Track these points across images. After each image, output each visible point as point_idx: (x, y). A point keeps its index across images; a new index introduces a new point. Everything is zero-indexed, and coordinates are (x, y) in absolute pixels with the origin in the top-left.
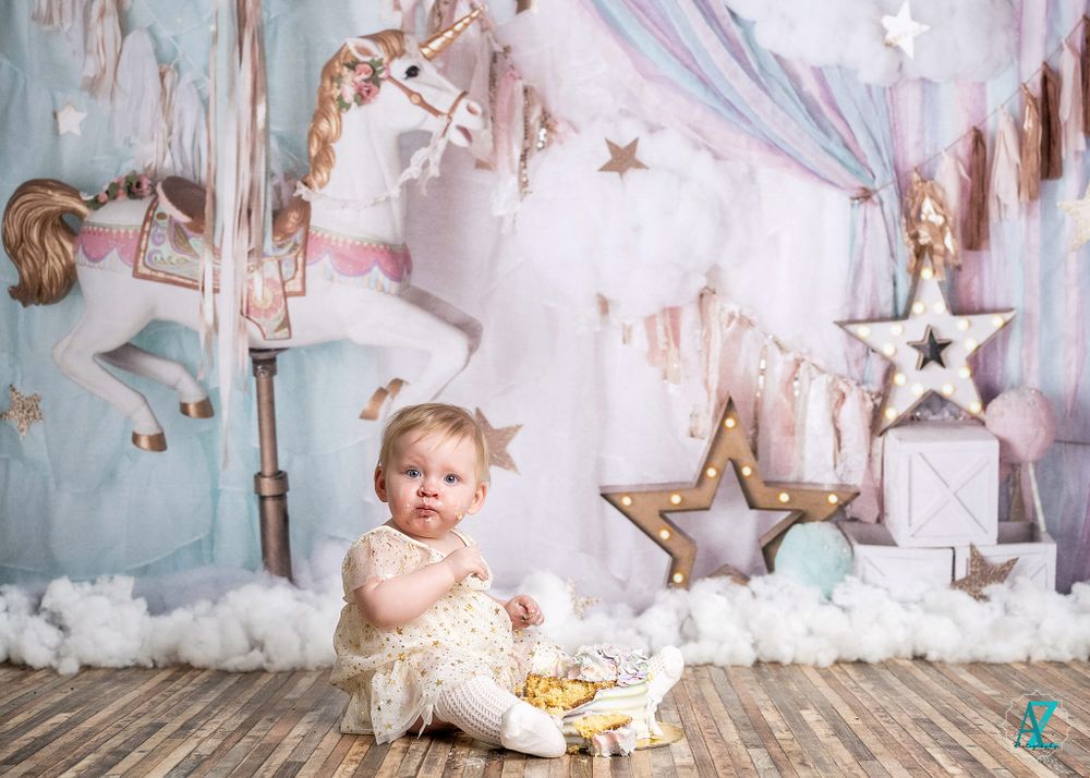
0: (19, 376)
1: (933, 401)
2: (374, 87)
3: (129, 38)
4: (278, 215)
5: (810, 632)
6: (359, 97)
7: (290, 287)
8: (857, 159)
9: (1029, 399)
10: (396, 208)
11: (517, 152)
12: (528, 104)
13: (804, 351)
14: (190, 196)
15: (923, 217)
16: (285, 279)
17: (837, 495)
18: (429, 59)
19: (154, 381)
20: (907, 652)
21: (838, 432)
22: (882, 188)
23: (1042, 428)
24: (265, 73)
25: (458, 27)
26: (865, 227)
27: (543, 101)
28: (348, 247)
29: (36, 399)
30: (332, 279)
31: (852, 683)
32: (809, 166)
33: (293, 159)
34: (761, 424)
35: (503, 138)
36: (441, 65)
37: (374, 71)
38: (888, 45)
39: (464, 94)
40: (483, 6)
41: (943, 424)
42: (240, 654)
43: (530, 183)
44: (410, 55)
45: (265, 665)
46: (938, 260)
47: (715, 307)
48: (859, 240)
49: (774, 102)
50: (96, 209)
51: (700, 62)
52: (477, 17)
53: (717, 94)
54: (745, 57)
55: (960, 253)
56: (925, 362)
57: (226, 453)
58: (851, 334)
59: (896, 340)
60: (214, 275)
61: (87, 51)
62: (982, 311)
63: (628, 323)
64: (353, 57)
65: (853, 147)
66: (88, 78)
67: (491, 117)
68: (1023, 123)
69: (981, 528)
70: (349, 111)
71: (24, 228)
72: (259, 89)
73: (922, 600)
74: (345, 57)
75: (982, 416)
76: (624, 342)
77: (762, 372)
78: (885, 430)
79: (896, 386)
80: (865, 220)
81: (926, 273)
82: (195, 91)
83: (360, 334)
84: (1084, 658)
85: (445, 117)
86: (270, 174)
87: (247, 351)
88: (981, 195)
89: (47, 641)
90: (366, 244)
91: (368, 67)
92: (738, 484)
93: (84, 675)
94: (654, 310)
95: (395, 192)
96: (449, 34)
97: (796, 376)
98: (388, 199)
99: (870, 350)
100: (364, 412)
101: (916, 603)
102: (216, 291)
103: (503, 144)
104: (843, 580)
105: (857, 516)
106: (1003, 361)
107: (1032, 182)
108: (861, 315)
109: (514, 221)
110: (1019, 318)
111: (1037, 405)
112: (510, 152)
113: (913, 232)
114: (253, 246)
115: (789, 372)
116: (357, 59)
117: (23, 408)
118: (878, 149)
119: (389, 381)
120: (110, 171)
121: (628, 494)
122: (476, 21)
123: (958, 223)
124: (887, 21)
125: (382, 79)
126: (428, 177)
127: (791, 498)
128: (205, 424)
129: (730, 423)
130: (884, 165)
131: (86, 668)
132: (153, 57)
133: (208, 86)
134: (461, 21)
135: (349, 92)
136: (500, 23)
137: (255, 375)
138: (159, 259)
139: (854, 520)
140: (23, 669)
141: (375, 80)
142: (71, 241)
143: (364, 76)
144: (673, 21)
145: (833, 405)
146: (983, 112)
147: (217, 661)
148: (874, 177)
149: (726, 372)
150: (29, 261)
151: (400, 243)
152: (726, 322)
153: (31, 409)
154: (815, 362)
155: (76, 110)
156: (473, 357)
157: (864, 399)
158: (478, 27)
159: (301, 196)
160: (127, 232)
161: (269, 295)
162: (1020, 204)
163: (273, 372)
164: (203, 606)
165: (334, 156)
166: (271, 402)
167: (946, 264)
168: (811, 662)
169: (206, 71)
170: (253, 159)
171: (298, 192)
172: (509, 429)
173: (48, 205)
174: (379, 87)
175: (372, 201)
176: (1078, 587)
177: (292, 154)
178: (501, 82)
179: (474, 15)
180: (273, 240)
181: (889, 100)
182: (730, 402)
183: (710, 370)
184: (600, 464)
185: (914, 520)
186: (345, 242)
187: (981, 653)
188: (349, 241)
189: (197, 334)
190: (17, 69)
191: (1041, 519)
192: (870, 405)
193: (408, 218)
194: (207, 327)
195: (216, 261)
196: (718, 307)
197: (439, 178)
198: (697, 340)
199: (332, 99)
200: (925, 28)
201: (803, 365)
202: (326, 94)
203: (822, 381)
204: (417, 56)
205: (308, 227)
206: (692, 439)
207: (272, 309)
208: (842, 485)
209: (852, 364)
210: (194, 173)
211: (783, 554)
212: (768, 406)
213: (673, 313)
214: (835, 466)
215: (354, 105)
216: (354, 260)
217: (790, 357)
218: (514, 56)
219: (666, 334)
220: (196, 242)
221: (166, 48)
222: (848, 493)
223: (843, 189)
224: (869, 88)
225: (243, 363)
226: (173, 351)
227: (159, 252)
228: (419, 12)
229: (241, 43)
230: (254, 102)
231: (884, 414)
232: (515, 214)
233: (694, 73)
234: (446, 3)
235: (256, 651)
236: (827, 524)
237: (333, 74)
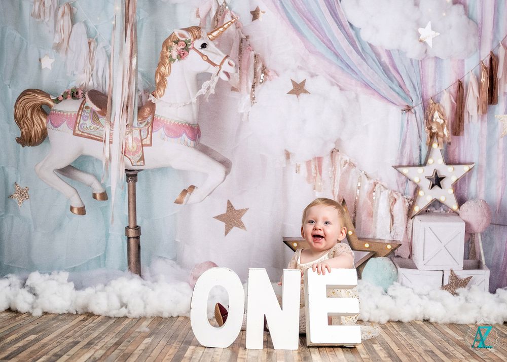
0: (19, 178)
1: (436, 203)
2: (186, 52)
3: (75, 26)
4: (140, 109)
5: (377, 307)
6: (179, 56)
7: (145, 142)
8: (405, 93)
9: (479, 204)
10: (194, 108)
11: (250, 84)
12: (256, 62)
13: (378, 179)
14: (100, 99)
15: (434, 120)
16: (143, 138)
17: (391, 245)
18: (212, 40)
19: (81, 183)
20: (421, 317)
21: (392, 216)
22: (416, 106)
23: (485, 218)
24: (137, 44)
25: (225, 26)
26: (407, 124)
27: (263, 61)
28: (172, 125)
29: (27, 189)
30: (164, 139)
31: (396, 332)
32: (383, 95)
33: (148, 84)
34: (357, 212)
35: (244, 77)
36: (217, 43)
37: (187, 45)
38: (421, 41)
39: (227, 57)
40: (237, 17)
41: (440, 214)
42: (116, 309)
43: (256, 98)
44: (203, 38)
45: (127, 315)
46: (440, 140)
47: (338, 158)
48: (405, 129)
49: (368, 65)
50: (58, 103)
51: (335, 46)
52: (234, 22)
53: (342, 61)
54: (356, 44)
55: (450, 138)
56: (433, 186)
57: (113, 217)
58: (399, 172)
59: (420, 175)
60: (110, 135)
61: (55, 31)
62: (459, 164)
63: (298, 164)
64: (177, 38)
65: (403, 87)
66: (55, 43)
67: (239, 68)
68: (481, 79)
69: (456, 262)
70: (175, 63)
71: (24, 111)
72: (133, 51)
73: (428, 294)
74: (173, 38)
75: (458, 211)
76: (296, 172)
77: (359, 188)
78: (414, 216)
79: (419, 196)
80: (408, 120)
81: (435, 145)
82: (104, 50)
83: (176, 164)
84: (501, 323)
85: (218, 67)
86: (137, 90)
87: (124, 171)
88: (461, 111)
89: (28, 300)
90: (180, 124)
91: (184, 43)
93: (44, 316)
94: (311, 158)
95: (194, 100)
96: (221, 29)
97: (374, 190)
99: (408, 179)
100: (176, 200)
101: (425, 295)
102: (111, 143)
103: (244, 80)
104: (393, 284)
105: (400, 255)
106: (468, 187)
107: (484, 105)
108: (405, 163)
109: (248, 115)
110: (476, 167)
111: (483, 207)
112: (247, 83)
113: (429, 126)
114: (128, 122)
115: (371, 188)
116: (179, 39)
117: (21, 193)
118: (414, 88)
120: (64, 87)
121: (295, 241)
123: (450, 123)
124: (421, 30)
125: (190, 49)
126: (210, 94)
127: (370, 246)
128: (104, 203)
130: (417, 95)
131: (45, 313)
132: (86, 35)
133: (111, 48)
134: (227, 23)
135: (175, 54)
136: (244, 25)
137: (127, 182)
138: (85, 127)
139: (398, 256)
140: (16, 313)
141: (186, 49)
142: (45, 118)
143: (182, 47)
144: (323, 26)
145: (391, 204)
146: (463, 73)
147: (105, 312)
148: (413, 101)
149: (342, 186)
150: (26, 126)
151: (196, 123)
152: (343, 164)
153: (24, 194)
154: (383, 184)
155: (50, 58)
156: (227, 177)
157: (405, 202)
158: (235, 26)
159: (151, 101)
160: (71, 114)
161: (135, 145)
162: (478, 116)
163: (135, 181)
164: (100, 286)
165: (167, 83)
166: (134, 194)
167: (444, 142)
168: (377, 321)
169: (110, 42)
170: (130, 83)
171: (150, 99)
172: (242, 210)
173: (36, 101)
174: (188, 52)
175: (183, 104)
176: (499, 291)
177: (147, 81)
178: (244, 51)
179: (233, 21)
181: (420, 66)
182: (344, 201)
183: (335, 186)
184: (284, 227)
185: (425, 258)
186: (170, 122)
187: (454, 319)
188: (173, 122)
189: (102, 162)
190: (24, 39)
191: (483, 259)
192: (407, 204)
194: (106, 159)
195: (111, 129)
196: (340, 157)
197: (215, 95)
198: (330, 172)
199: (167, 57)
200: (438, 34)
201: (378, 186)
202: (164, 54)
203: (387, 192)
204: (206, 39)
205: (154, 115)
207: (136, 152)
208: (394, 241)
209: (400, 185)
210: (103, 88)
211: (365, 271)
212: (361, 203)
213: (319, 160)
214: (391, 232)
215: (177, 60)
216: (174, 131)
217: (372, 182)
218: (250, 40)
219: (316, 169)
220: (102, 120)
221: (92, 31)
222: (396, 244)
223: (398, 106)
224: (411, 60)
225: (122, 178)
226: (90, 169)
227: (86, 124)
228: (208, 19)
229: (126, 30)
230: (131, 57)
231: (414, 209)
232: (249, 112)
233: (332, 50)
234: (220, 15)
235: (124, 308)
236: (386, 259)
237: (168, 45)
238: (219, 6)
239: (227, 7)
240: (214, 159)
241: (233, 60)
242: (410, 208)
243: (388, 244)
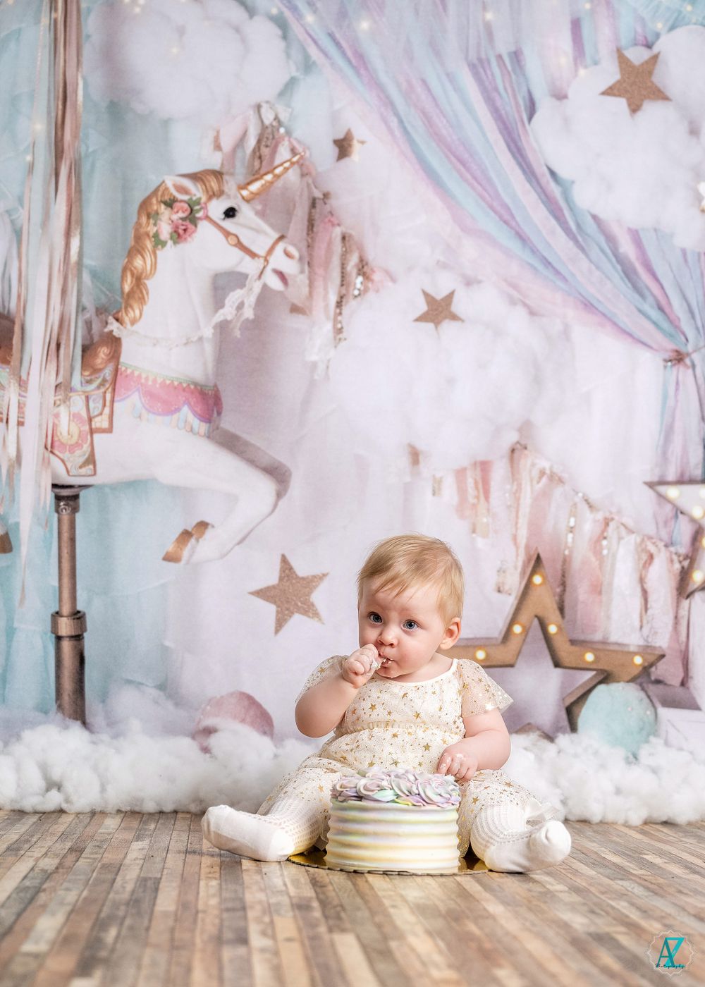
2: (191, 227)
4: (88, 350)
6: (175, 236)
7: (97, 423)
8: (671, 322)
10: (209, 349)
11: (333, 299)
12: (346, 251)
13: (614, 510)
16: (92, 415)
17: (642, 657)
18: (247, 201)
21: (645, 593)
22: (695, 351)
24: (81, 206)
25: (278, 171)
26: (677, 389)
27: (361, 249)
28: (158, 386)
30: (140, 417)
32: (621, 325)
33: (106, 295)
34: (568, 582)
35: (319, 284)
36: (259, 207)
37: (192, 210)
38: (704, 211)
39: (282, 238)
40: (304, 151)
43: (344, 330)
44: (229, 197)
45: (64, 806)
47: (526, 463)
48: (671, 402)
49: (591, 261)
51: (518, 218)
52: (297, 162)
53: (534, 251)
54: (563, 215)
57: (24, 590)
58: (662, 497)
59: (704, 503)
60: (20, 407)
63: (438, 475)
64: (171, 194)
65: (667, 310)
67: (308, 262)
70: (165, 248)
72: (73, 221)
74: (163, 195)
76: (434, 494)
77: (571, 530)
78: (692, 593)
79: (703, 548)
82: (7, 220)
83: (167, 474)
85: (262, 260)
86: (81, 308)
87: (50, 487)
90: (176, 383)
91: (186, 206)
92: (543, 642)
95: (208, 332)
96: (269, 177)
97: (605, 534)
98: (201, 339)
99: (679, 512)
100: (167, 553)
102: (20, 424)
103: (319, 289)
105: (661, 678)
108: (671, 476)
109: (328, 367)
112: (326, 297)
114: (60, 379)
115: (597, 531)
116: (174, 197)
118: (691, 313)
119: (194, 523)
122: (296, 166)
125: (200, 219)
126: (243, 318)
127: (596, 657)
128: (4, 559)
129: (537, 579)
133: (23, 214)
134: (282, 165)
135: (165, 230)
136: (320, 169)
137: (57, 511)
139: (658, 682)
141: (192, 218)
143: (181, 215)
144: (492, 175)
145: (641, 565)
147: (12, 801)
148: (687, 340)
149: (535, 527)
151: (211, 384)
152: (536, 478)
154: (624, 520)
156: (280, 503)
157: (672, 561)
158: (298, 172)
159: (112, 331)
161: (75, 430)
163: (75, 510)
165: (147, 293)
166: (73, 540)
169: (20, 200)
170: (64, 292)
172: (314, 577)
174: (196, 226)
175: (185, 341)
177: (104, 289)
178: (319, 227)
179: (295, 159)
180: (82, 374)
181: (704, 265)
182: (538, 558)
183: (519, 525)
186: (155, 381)
188: (159, 380)
192: (677, 566)
193: (220, 359)
194: (10, 460)
195: (23, 394)
196: (529, 462)
197: (253, 321)
198: (507, 495)
199: (148, 235)
201: (612, 525)
202: (142, 230)
203: (632, 540)
204: (235, 197)
205: (118, 363)
206: (498, 594)
207: (78, 446)
208: (648, 647)
209: (661, 524)
211: (586, 715)
212: (576, 564)
213: (484, 467)
214: (641, 627)
215: (170, 243)
216: (163, 399)
217: (600, 516)
218: (333, 202)
219: (477, 488)
220: (3, 373)
222: (654, 654)
223: (656, 350)
224: (684, 252)
225: (45, 498)
228: (239, 154)
229: (57, 175)
230: (68, 235)
231: (691, 577)
232: (329, 361)
233: (512, 228)
234: (267, 146)
235: (54, 792)
236: (632, 685)
237: (150, 210)
238: (264, 128)
239: (282, 130)
240: (252, 462)
241: (294, 245)
242: (685, 576)
243: (635, 654)
